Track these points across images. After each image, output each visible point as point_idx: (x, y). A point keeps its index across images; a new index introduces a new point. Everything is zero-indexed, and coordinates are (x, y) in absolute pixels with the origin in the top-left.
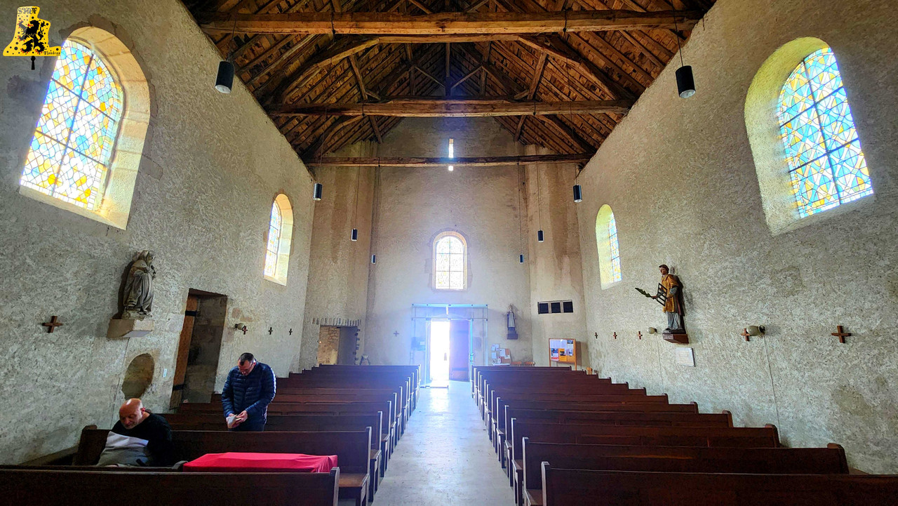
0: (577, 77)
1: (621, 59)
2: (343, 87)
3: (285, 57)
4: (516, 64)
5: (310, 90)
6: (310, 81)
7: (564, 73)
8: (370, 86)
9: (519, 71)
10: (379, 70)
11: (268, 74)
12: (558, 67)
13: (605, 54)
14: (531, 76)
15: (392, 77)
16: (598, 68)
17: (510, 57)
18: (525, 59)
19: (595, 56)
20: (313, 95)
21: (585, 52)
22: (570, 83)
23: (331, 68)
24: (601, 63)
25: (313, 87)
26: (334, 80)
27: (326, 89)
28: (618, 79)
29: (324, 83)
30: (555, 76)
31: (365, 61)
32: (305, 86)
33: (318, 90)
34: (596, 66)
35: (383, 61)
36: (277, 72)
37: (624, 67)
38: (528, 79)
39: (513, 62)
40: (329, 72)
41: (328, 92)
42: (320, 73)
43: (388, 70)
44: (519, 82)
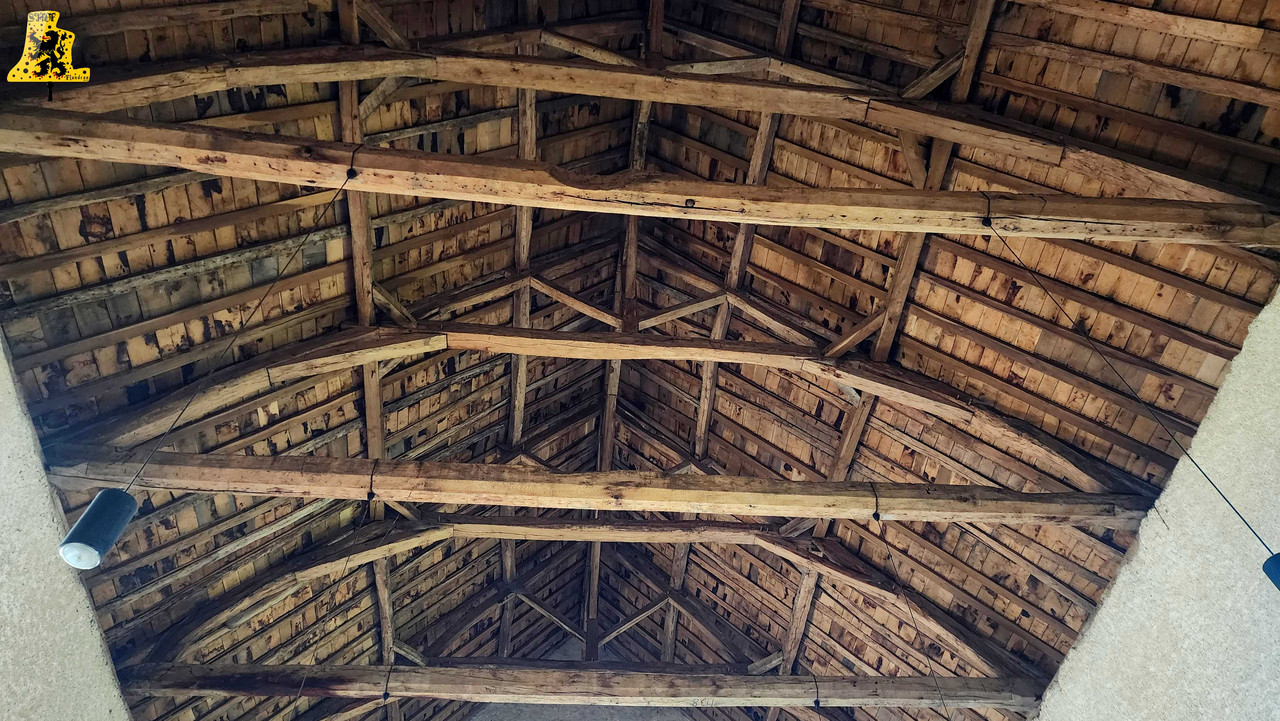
0: (893, 624)
1: (987, 589)
2: (340, 632)
3: (222, 553)
4: (747, 597)
5: (257, 634)
6: (265, 613)
7: (861, 616)
8: (405, 633)
9: (754, 611)
10: (435, 599)
11: (166, 591)
12: (845, 602)
13: (949, 576)
14: (783, 623)
15: (460, 615)
16: (937, 606)
17: (733, 579)
18: (766, 585)
19: (927, 581)
20: (258, 647)
21: (903, 572)
22: (881, 639)
23: (323, 587)
24: (945, 596)
25: (266, 628)
26: (324, 612)
27: (298, 634)
28: (989, 631)
29: (298, 619)
30: (841, 623)
31: (407, 576)
32: (248, 624)
33: (276, 636)
34: (934, 603)
35: (448, 577)
36: (187, 587)
37: (999, 605)
38: (776, 629)
39: (741, 592)
40: (317, 595)
41: (299, 641)
42: (295, 595)
43: (456, 598)
44: (756, 635)
